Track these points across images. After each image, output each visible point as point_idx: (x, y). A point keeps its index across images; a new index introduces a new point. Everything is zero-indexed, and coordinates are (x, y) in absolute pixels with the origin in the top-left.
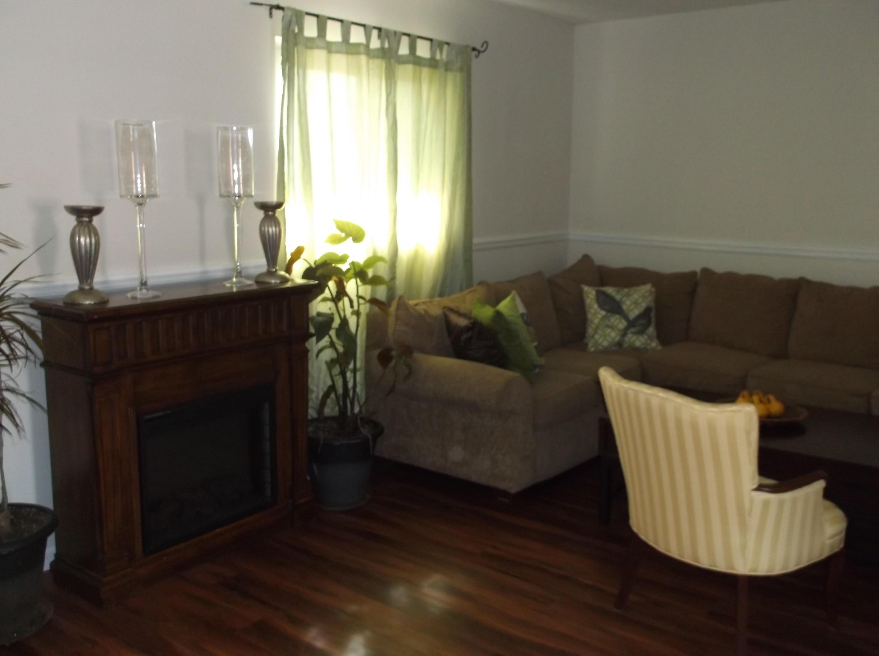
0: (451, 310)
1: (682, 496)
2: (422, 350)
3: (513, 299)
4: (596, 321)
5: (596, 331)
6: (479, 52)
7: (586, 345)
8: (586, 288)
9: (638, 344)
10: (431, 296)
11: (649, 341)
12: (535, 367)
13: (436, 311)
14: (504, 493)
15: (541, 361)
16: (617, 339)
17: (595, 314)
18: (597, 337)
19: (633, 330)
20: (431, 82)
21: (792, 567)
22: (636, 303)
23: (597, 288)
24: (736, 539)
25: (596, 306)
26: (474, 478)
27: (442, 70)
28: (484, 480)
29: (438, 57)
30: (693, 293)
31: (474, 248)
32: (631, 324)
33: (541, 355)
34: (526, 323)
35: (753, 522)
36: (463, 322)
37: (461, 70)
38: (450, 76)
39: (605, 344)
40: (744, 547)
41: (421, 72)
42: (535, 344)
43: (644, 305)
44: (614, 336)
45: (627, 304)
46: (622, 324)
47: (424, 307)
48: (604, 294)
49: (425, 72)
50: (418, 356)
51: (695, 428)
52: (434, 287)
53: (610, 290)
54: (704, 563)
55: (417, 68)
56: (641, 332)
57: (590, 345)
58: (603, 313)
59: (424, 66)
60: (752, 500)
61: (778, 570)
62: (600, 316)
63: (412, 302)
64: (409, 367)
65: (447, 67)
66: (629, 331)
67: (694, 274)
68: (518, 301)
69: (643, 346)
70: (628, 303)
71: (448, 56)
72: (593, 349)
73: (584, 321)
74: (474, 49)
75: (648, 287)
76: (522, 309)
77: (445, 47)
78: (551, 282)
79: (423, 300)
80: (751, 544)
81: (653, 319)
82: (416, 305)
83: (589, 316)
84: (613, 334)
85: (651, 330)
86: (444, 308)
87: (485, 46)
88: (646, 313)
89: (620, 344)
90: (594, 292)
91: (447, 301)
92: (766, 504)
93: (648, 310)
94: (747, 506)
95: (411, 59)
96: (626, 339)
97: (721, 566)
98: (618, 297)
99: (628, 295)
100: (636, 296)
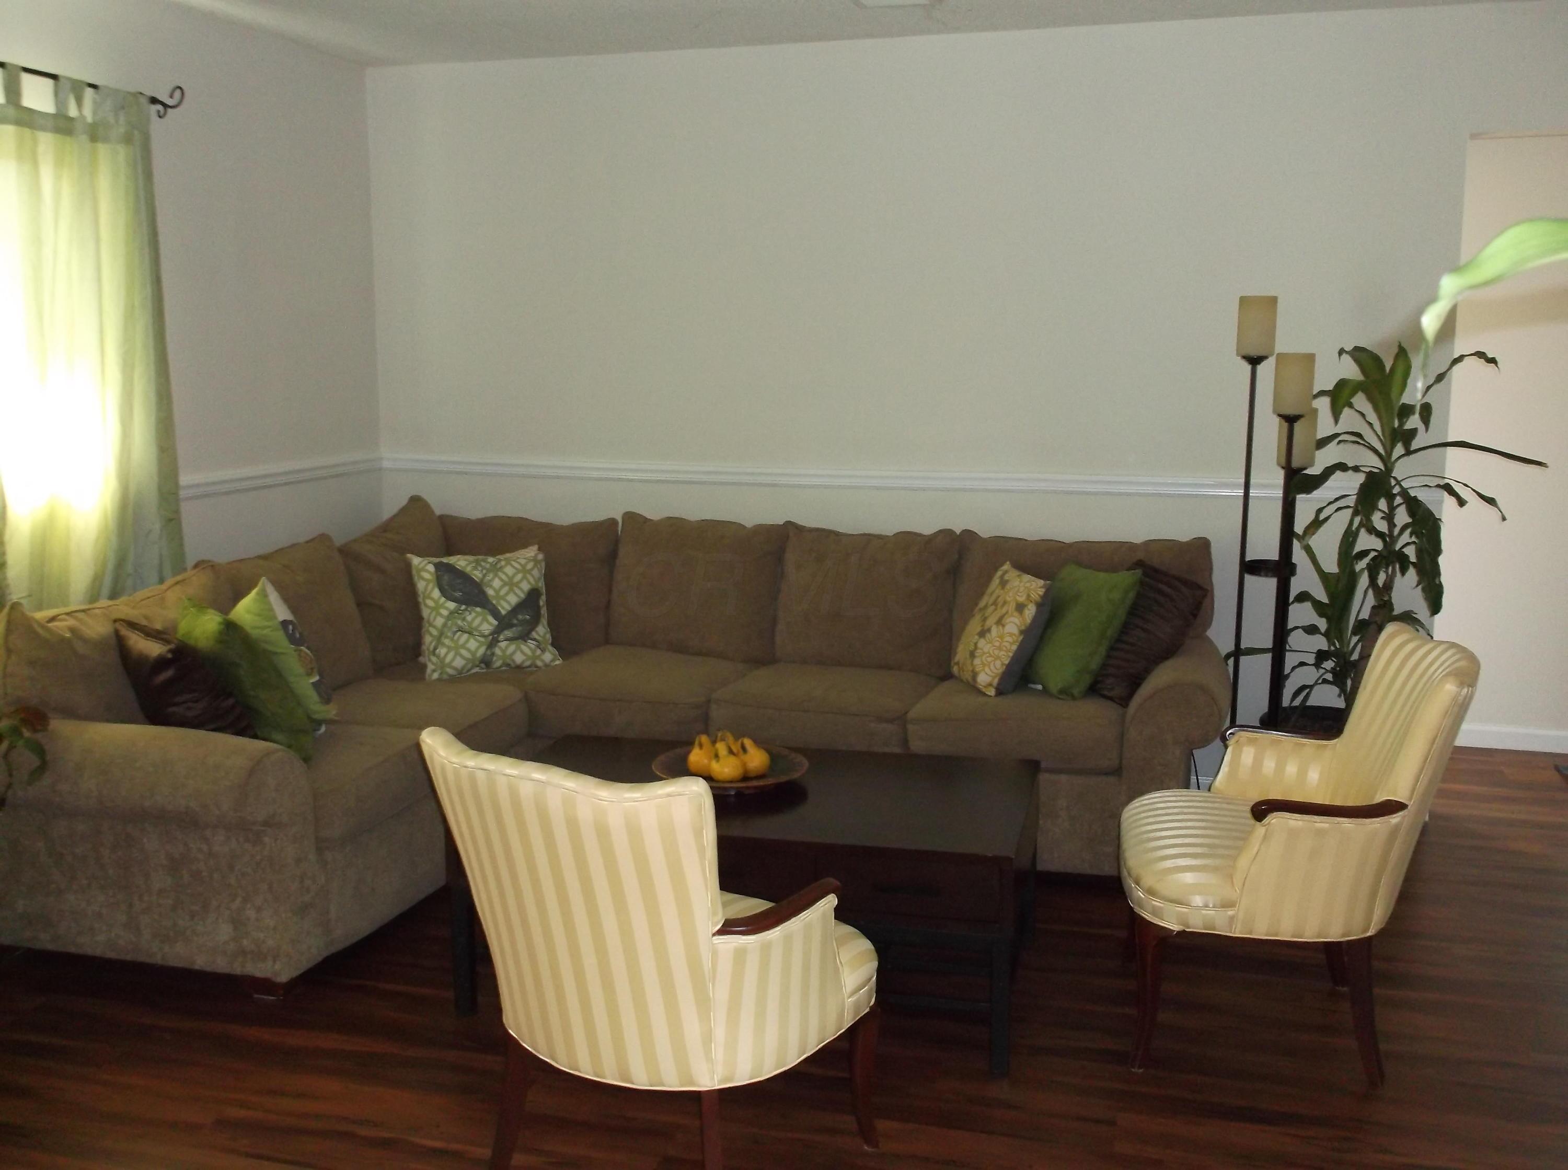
0: (132, 625)
1: (590, 961)
2: (70, 713)
3: (264, 595)
4: (439, 622)
5: (439, 640)
6: (165, 106)
7: (424, 667)
8: (416, 561)
9: (519, 658)
10: (93, 596)
11: (539, 652)
12: (319, 723)
13: (97, 629)
14: (266, 985)
15: (330, 711)
16: (482, 651)
17: (436, 609)
18: (442, 651)
19: (508, 633)
20: (59, 163)
21: (792, 1060)
22: (511, 584)
23: (437, 560)
24: (692, 1028)
25: (436, 593)
26: (201, 962)
27: (84, 138)
28: (221, 965)
29: (73, 112)
30: (613, 555)
31: (182, 494)
32: (504, 623)
33: (327, 700)
34: (292, 639)
35: (720, 993)
36: (154, 649)
37: (127, 140)
38: (103, 149)
39: (459, 663)
40: (707, 1039)
41: (35, 142)
42: (316, 678)
43: (526, 587)
44: (474, 646)
45: (494, 587)
46: (488, 625)
47: (71, 622)
48: (450, 568)
49: (46, 141)
50: (61, 726)
51: (603, 833)
52: (97, 580)
53: (461, 562)
54: (641, 1081)
55: (27, 132)
56: (524, 637)
57: (430, 667)
58: (452, 605)
59: (43, 129)
60: (715, 953)
61: (769, 1070)
62: (445, 612)
63: (40, 615)
64: (40, 751)
65: (95, 134)
66: (502, 637)
67: (612, 522)
68: (274, 597)
69: (528, 663)
70: (497, 583)
71: (95, 113)
72: (436, 676)
73: (416, 623)
74: (154, 101)
75: (531, 552)
76: (282, 613)
77: (89, 92)
78: (345, 551)
79: (72, 608)
80: (720, 1033)
81: (544, 611)
82: (53, 619)
83: (425, 613)
84: (473, 644)
85: (542, 631)
86: (115, 621)
87: (178, 94)
88: (530, 601)
89: (486, 661)
90: (431, 568)
91: (124, 608)
92: (740, 955)
93: (533, 594)
94: (707, 964)
95: (11, 112)
96: (498, 651)
97: (672, 1083)
98: (477, 575)
99: (495, 569)
100: (509, 570)
